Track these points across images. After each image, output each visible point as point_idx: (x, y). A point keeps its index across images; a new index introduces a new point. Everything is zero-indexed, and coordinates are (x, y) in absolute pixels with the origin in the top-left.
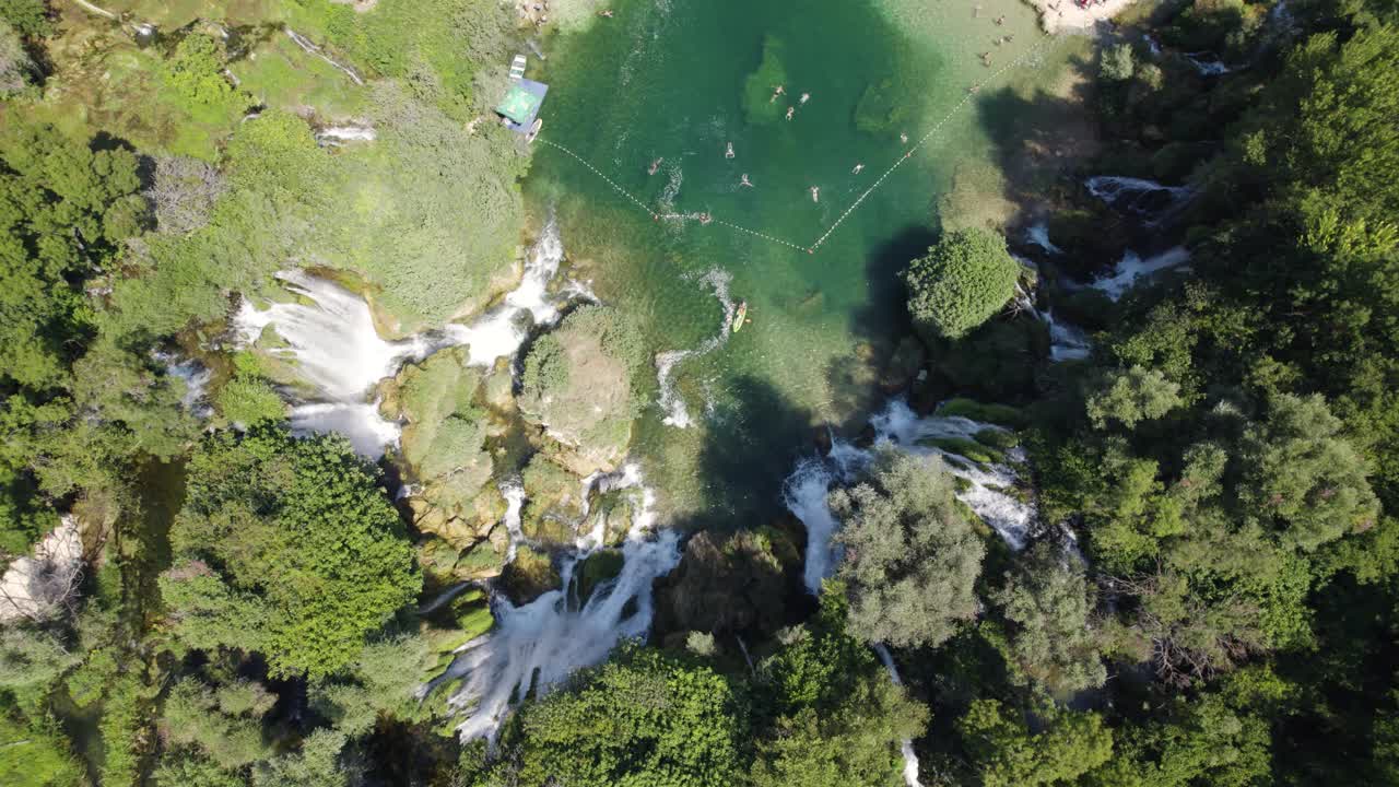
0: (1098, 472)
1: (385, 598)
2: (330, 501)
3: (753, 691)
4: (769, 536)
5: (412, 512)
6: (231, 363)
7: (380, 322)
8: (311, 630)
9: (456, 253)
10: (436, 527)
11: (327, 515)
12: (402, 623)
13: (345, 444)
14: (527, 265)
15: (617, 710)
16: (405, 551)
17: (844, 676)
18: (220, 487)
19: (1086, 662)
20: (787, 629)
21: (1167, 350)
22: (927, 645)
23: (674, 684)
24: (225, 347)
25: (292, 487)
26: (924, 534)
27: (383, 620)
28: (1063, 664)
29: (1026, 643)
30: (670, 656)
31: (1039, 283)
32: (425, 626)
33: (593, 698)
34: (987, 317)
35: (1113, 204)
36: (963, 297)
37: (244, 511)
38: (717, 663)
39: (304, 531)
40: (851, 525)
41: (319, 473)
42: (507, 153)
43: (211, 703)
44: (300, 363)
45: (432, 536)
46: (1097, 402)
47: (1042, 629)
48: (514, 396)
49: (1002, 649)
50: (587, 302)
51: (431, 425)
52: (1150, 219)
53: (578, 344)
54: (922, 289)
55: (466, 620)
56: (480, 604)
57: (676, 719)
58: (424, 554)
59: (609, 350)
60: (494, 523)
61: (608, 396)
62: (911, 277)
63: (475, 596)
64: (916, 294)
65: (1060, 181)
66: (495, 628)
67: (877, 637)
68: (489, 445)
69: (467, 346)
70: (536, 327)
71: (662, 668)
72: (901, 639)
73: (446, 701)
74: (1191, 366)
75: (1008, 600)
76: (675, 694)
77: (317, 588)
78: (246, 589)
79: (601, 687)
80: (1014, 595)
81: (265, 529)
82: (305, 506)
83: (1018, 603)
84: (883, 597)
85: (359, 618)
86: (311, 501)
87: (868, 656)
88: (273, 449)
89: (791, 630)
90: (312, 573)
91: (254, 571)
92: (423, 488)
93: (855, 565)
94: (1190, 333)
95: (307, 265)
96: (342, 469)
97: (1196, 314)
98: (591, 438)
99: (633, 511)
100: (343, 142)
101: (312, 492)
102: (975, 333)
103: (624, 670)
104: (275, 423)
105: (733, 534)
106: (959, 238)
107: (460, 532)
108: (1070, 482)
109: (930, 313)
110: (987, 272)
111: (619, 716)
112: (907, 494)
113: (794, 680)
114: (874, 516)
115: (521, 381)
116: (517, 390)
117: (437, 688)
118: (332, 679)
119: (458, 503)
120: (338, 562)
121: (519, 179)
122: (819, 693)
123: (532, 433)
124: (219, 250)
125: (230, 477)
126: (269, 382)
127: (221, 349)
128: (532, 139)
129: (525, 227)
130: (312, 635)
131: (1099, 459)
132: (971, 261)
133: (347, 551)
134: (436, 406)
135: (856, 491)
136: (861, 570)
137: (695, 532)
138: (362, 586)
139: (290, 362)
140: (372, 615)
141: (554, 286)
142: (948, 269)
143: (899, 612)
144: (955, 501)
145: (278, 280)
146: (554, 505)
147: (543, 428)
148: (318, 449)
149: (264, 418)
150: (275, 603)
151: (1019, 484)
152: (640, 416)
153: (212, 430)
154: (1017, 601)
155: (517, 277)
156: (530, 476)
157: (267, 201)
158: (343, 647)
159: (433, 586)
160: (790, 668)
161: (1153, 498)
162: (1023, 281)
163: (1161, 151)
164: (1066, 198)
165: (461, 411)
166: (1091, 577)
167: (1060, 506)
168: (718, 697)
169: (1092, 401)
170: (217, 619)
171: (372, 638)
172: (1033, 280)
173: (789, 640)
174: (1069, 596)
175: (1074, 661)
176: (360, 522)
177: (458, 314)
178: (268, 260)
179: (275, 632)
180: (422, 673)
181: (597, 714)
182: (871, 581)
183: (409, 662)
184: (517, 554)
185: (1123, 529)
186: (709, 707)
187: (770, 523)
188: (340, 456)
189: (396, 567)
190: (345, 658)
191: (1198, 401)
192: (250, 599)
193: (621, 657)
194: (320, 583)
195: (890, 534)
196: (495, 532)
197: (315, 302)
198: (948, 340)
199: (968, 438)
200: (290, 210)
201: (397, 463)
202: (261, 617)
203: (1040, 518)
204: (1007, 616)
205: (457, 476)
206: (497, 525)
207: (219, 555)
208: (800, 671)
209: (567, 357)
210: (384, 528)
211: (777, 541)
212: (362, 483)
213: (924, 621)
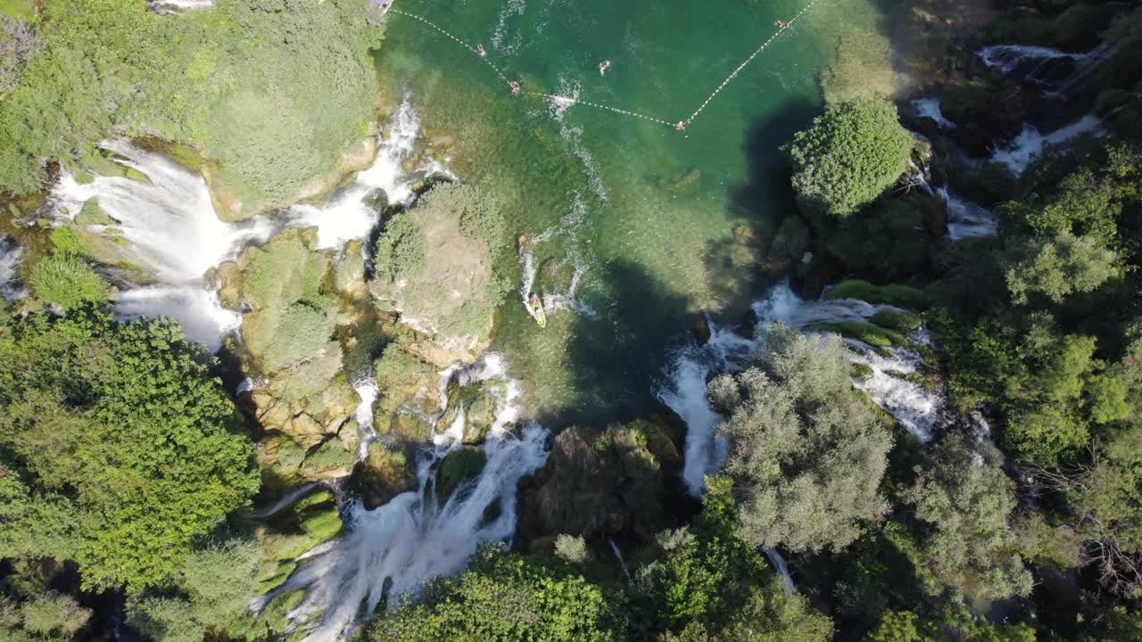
0: (1016, 354)
1: (214, 499)
2: (154, 391)
3: (632, 602)
4: (644, 431)
5: (255, 407)
6: (47, 238)
7: (219, 200)
8: (130, 535)
9: (301, 124)
10: (280, 423)
11: (149, 406)
12: (235, 527)
13: (173, 330)
14: (380, 142)
15: (477, 625)
16: (239, 447)
17: (733, 585)
18: (26, 375)
19: (1007, 567)
20: (668, 532)
21: (1088, 219)
22: (827, 548)
23: (541, 595)
24: (42, 222)
25: (110, 373)
26: (823, 425)
27: (212, 524)
28: (983, 570)
29: (940, 547)
30: (537, 563)
31: (933, 157)
32: (261, 532)
33: (449, 611)
34: (880, 192)
35: (1009, 75)
36: (853, 170)
37: (50, 400)
38: (591, 571)
39: (124, 424)
40: (740, 413)
41: (143, 360)
42: (357, 22)
43: (15, 620)
44: (127, 241)
45: (276, 433)
46: (1018, 274)
47: (958, 530)
48: (366, 281)
49: (910, 553)
50: (443, 179)
51: (275, 312)
52: (1050, 89)
53: (434, 225)
54: (808, 162)
55: (311, 524)
56: (327, 507)
57: (543, 635)
58: (265, 454)
59: (468, 230)
60: (345, 418)
61: (468, 281)
62: (796, 151)
63: (322, 498)
64: (801, 169)
65: (951, 51)
66: (345, 532)
67: (771, 541)
68: (339, 335)
69: (316, 228)
70: (390, 208)
71: (528, 577)
72: (798, 544)
73: (285, 615)
74: (1116, 236)
75: (919, 497)
76: (543, 607)
77: (138, 489)
78: (52, 490)
79: (459, 599)
80: (926, 492)
81: (74, 421)
82: (126, 396)
83: (931, 501)
84: (780, 497)
85: (185, 522)
86: (132, 391)
87: (760, 562)
88: (89, 333)
89: (673, 533)
90: (133, 472)
91: (61, 468)
92: (267, 381)
93: (746, 459)
94: (1113, 201)
95: (134, 134)
96: (169, 356)
97: (1118, 180)
98: (451, 325)
99: (495, 406)
100: (181, 11)
101: (134, 380)
102: (868, 210)
103: (485, 580)
104: (95, 306)
105: (605, 429)
106: (847, 108)
107: (307, 429)
108: (984, 366)
109: (817, 189)
110: (879, 143)
111: (479, 631)
112: (804, 378)
113: (679, 590)
114: (766, 404)
115: (373, 265)
116: (369, 275)
117: (275, 601)
118: (153, 592)
119: (305, 398)
120: (161, 459)
121: (372, 52)
122: (707, 606)
123: (385, 321)
124: (32, 113)
125: (38, 364)
126: (89, 261)
127: (36, 224)
128: (385, 11)
129: (377, 103)
130: (131, 542)
131: (1019, 339)
132: (861, 131)
133: (172, 446)
134: (279, 291)
135: (746, 376)
136: (752, 465)
137: (564, 427)
138: (188, 486)
139: (116, 240)
140: (200, 518)
141: (409, 165)
142: (836, 140)
143: (798, 512)
144: (853, 388)
145: (103, 150)
146: (409, 398)
147: (397, 315)
148: (143, 334)
149: (84, 301)
150: (89, 506)
151: (924, 370)
152: (503, 302)
153: (25, 314)
154: (929, 499)
155: (370, 156)
156: (383, 366)
157: (87, 61)
158: (166, 554)
159: (273, 487)
160: (672, 576)
161: (1093, 379)
162: (915, 155)
163: (1061, 17)
164: (957, 69)
165: (310, 299)
166: (1010, 472)
167: (971, 393)
168: (592, 609)
169: (1012, 272)
170: (14, 524)
171: (199, 544)
172: (927, 154)
173: (671, 544)
174: (990, 492)
175: (993, 566)
176: (187, 414)
177: (304, 193)
178: (89, 126)
179: (89, 538)
180: (256, 584)
181: (454, 630)
182: (764, 477)
183: (240, 572)
184: (369, 452)
185: (1057, 414)
186: (581, 622)
187: (646, 417)
188: (168, 343)
189: (229, 465)
190: (168, 567)
191: (1127, 273)
192: (55, 501)
193: (481, 565)
194: (141, 482)
195: (785, 423)
196: (346, 428)
197: (146, 176)
198: (836, 218)
199: (862, 321)
200: (112, 71)
201: (238, 354)
202: (69, 521)
203: (949, 406)
204: (918, 516)
205: (305, 368)
206: (348, 420)
207: (19, 450)
208: (685, 581)
209: (423, 237)
210: (216, 422)
211: (654, 437)
212: (193, 373)
213: (826, 523)
